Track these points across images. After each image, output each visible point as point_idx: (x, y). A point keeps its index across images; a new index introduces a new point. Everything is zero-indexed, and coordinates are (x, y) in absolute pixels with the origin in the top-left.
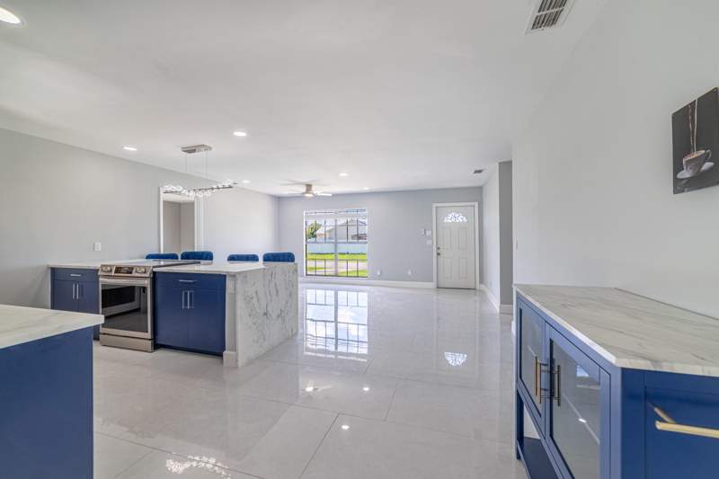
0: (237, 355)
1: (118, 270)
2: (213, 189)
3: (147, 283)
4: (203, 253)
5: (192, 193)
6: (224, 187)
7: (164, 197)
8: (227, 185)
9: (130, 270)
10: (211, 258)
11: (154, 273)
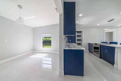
0: (118, 66)
1: (95, 44)
2: (115, 28)
3: (99, 46)
4: (115, 42)
5: (110, 30)
6: (118, 27)
7: (105, 31)
8: (119, 26)
9: (97, 44)
10: (117, 44)
11: (100, 45)
